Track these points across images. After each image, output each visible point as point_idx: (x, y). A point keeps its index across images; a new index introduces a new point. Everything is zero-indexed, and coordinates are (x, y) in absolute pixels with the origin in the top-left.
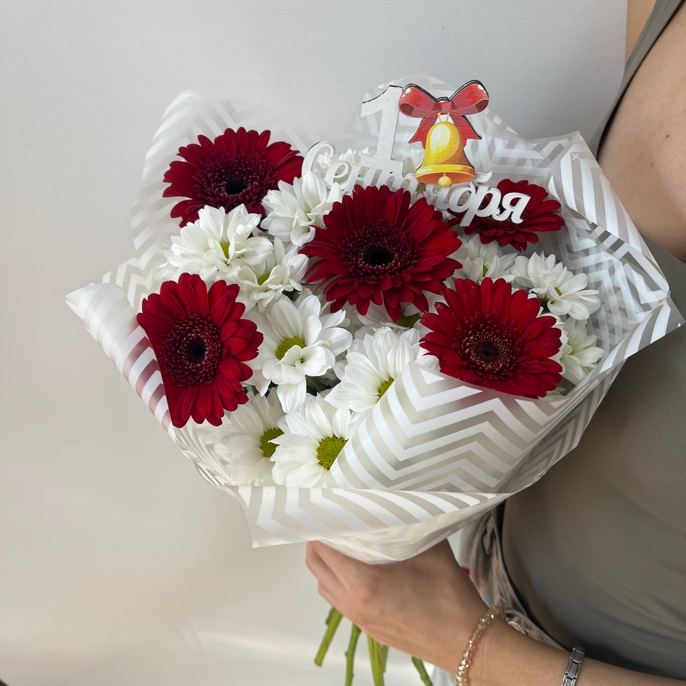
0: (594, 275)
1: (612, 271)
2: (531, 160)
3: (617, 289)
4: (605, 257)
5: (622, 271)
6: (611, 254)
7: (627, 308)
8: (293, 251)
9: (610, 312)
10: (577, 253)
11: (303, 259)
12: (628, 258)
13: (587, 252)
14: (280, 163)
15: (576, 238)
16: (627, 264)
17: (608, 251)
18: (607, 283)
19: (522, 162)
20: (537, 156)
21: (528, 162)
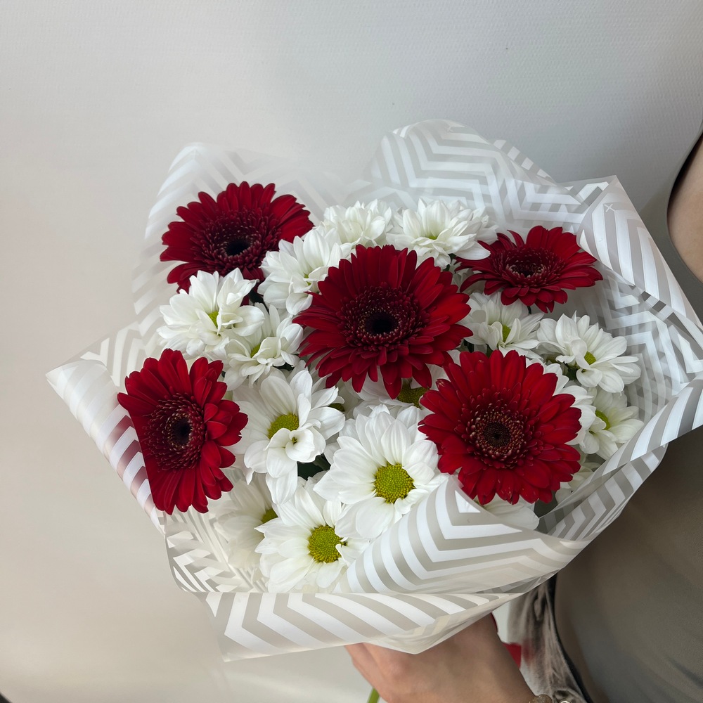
0: (637, 338)
1: (656, 334)
2: (566, 205)
3: (661, 355)
4: (648, 317)
5: (666, 334)
6: (654, 314)
7: (672, 377)
8: (288, 319)
9: (654, 379)
10: (620, 310)
11: (297, 328)
12: (673, 320)
13: (630, 310)
14: (283, 220)
15: (619, 293)
16: (673, 327)
17: (651, 311)
18: (651, 348)
19: (555, 207)
20: (572, 201)
21: (563, 208)
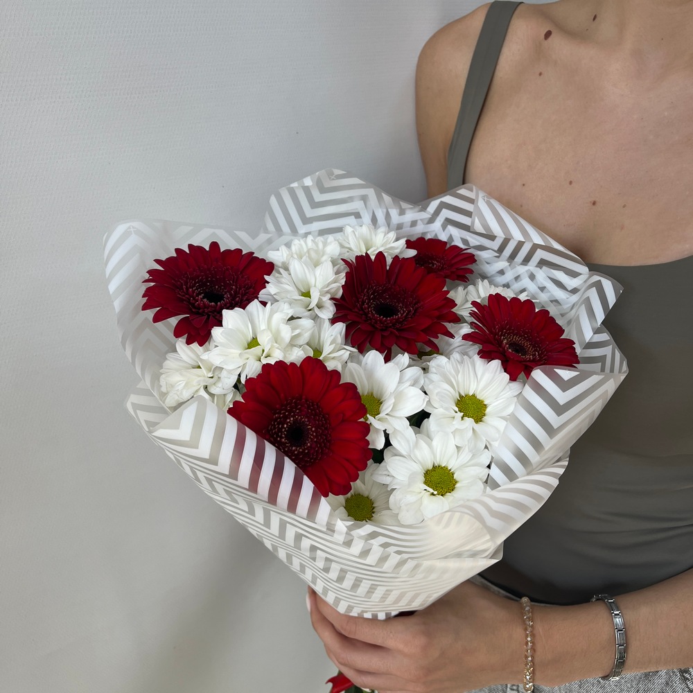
0: (516, 287)
1: (532, 277)
3: (542, 289)
4: (522, 270)
5: (542, 275)
6: (526, 265)
7: (558, 299)
8: (327, 323)
10: (494, 275)
11: (340, 327)
13: (502, 272)
15: (487, 265)
16: (544, 268)
17: (522, 264)
18: (532, 288)
21: (419, 222)
